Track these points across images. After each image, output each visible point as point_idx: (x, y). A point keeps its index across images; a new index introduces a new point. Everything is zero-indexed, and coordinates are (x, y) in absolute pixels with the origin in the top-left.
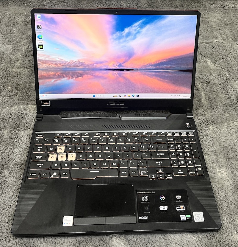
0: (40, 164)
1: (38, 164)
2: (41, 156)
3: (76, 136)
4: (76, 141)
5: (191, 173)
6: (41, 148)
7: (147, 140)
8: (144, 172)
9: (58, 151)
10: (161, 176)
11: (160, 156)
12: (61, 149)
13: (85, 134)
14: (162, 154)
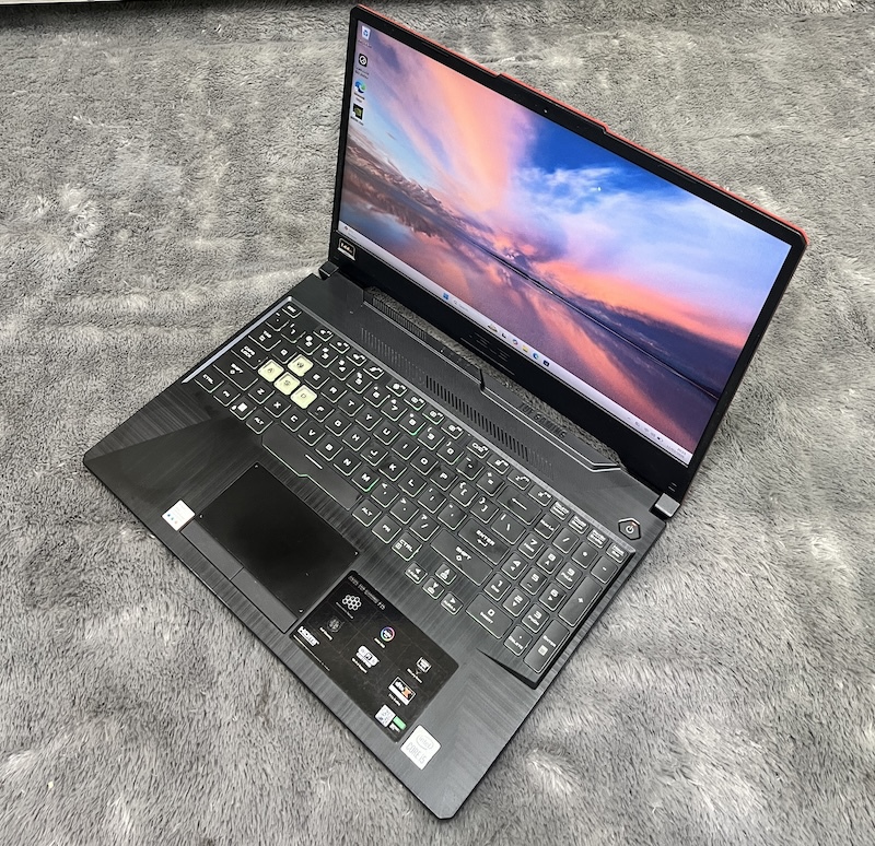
0: (238, 369)
1: (233, 366)
2: (253, 353)
3: (354, 359)
4: (342, 369)
5: (513, 641)
6: (270, 336)
7: (491, 482)
8: (409, 547)
9: (292, 366)
10: (436, 585)
11: (479, 541)
12: (301, 365)
13: (373, 369)
14: (489, 540)
